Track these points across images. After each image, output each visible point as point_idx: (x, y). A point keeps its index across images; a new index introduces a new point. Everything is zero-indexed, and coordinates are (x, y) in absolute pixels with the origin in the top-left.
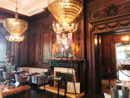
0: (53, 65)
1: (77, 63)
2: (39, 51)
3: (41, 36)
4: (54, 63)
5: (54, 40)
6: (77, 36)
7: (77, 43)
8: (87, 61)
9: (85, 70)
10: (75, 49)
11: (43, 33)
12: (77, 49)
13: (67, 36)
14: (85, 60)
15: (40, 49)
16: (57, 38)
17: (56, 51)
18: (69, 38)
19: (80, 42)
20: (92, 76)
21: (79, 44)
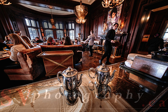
0: (102, 38)
1: (120, 36)
2: (95, 30)
3: (97, 19)
4: (103, 37)
5: (105, 20)
6: (125, 13)
7: (124, 20)
8: (129, 35)
9: (125, 41)
10: (121, 25)
11: (99, 17)
12: (122, 26)
13: (116, 15)
14: (127, 34)
15: (96, 28)
16: (108, 18)
17: (106, 29)
18: (117, 16)
19: (127, 18)
20: (130, 45)
21: (125, 21)
